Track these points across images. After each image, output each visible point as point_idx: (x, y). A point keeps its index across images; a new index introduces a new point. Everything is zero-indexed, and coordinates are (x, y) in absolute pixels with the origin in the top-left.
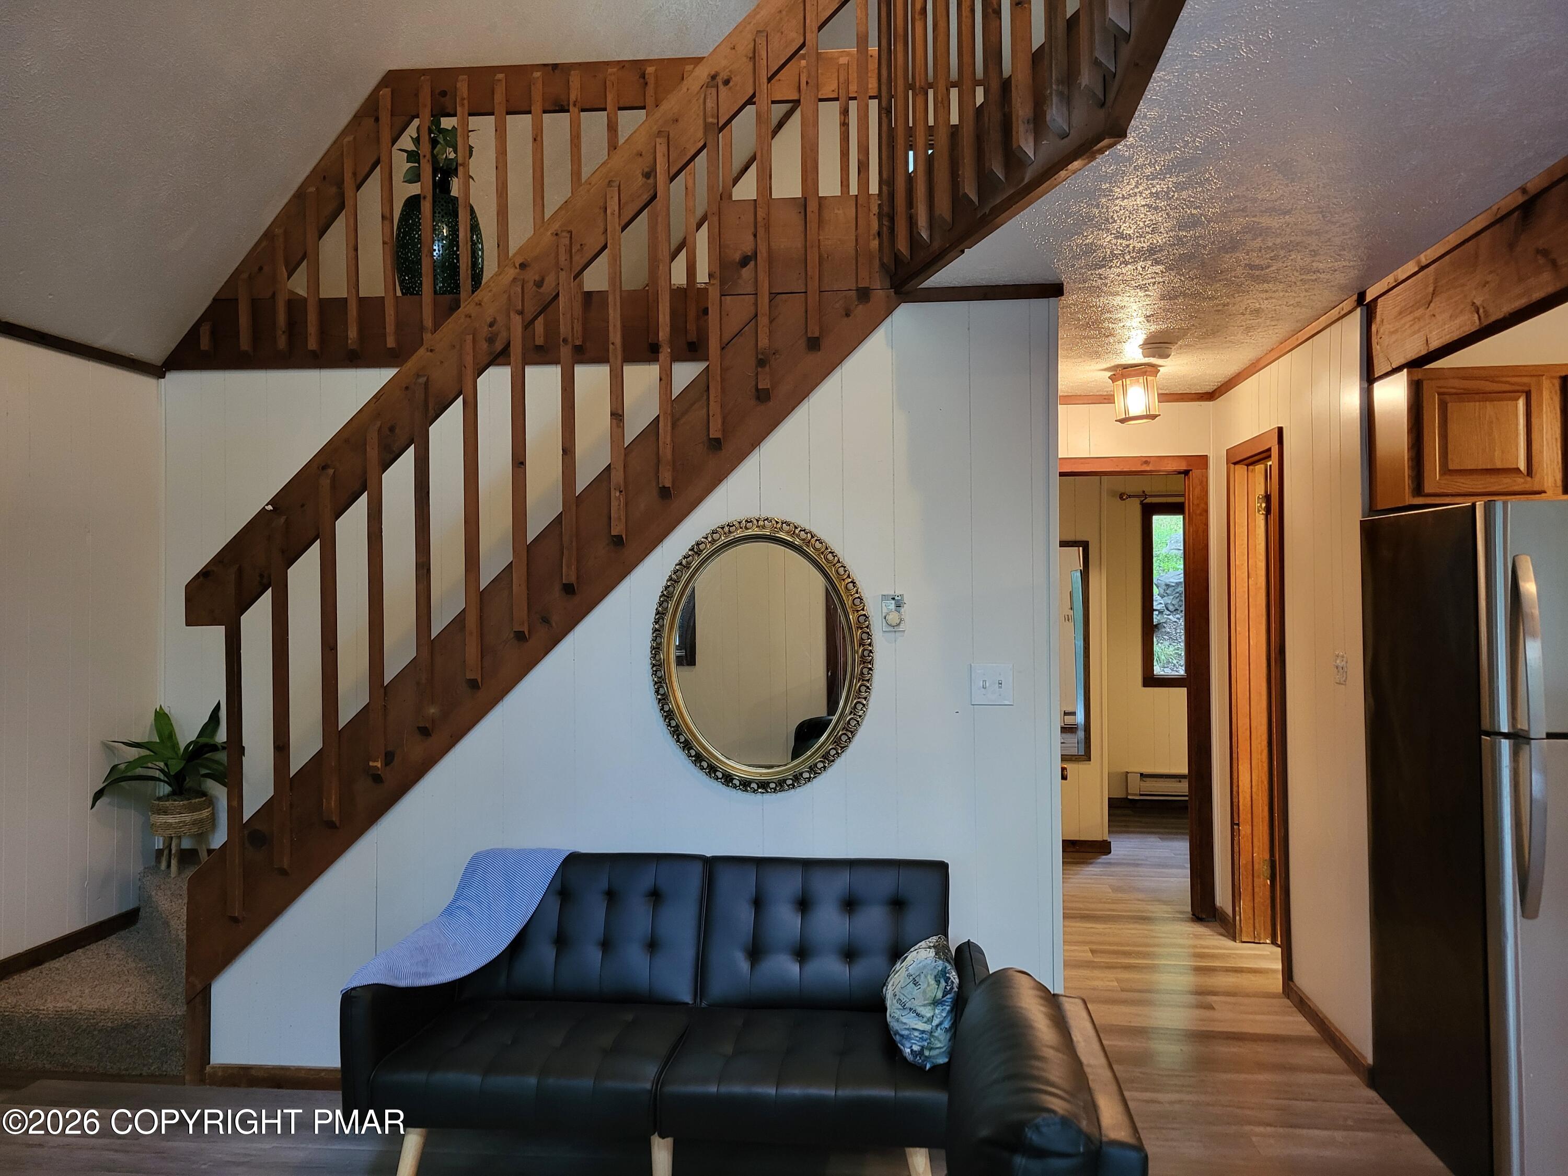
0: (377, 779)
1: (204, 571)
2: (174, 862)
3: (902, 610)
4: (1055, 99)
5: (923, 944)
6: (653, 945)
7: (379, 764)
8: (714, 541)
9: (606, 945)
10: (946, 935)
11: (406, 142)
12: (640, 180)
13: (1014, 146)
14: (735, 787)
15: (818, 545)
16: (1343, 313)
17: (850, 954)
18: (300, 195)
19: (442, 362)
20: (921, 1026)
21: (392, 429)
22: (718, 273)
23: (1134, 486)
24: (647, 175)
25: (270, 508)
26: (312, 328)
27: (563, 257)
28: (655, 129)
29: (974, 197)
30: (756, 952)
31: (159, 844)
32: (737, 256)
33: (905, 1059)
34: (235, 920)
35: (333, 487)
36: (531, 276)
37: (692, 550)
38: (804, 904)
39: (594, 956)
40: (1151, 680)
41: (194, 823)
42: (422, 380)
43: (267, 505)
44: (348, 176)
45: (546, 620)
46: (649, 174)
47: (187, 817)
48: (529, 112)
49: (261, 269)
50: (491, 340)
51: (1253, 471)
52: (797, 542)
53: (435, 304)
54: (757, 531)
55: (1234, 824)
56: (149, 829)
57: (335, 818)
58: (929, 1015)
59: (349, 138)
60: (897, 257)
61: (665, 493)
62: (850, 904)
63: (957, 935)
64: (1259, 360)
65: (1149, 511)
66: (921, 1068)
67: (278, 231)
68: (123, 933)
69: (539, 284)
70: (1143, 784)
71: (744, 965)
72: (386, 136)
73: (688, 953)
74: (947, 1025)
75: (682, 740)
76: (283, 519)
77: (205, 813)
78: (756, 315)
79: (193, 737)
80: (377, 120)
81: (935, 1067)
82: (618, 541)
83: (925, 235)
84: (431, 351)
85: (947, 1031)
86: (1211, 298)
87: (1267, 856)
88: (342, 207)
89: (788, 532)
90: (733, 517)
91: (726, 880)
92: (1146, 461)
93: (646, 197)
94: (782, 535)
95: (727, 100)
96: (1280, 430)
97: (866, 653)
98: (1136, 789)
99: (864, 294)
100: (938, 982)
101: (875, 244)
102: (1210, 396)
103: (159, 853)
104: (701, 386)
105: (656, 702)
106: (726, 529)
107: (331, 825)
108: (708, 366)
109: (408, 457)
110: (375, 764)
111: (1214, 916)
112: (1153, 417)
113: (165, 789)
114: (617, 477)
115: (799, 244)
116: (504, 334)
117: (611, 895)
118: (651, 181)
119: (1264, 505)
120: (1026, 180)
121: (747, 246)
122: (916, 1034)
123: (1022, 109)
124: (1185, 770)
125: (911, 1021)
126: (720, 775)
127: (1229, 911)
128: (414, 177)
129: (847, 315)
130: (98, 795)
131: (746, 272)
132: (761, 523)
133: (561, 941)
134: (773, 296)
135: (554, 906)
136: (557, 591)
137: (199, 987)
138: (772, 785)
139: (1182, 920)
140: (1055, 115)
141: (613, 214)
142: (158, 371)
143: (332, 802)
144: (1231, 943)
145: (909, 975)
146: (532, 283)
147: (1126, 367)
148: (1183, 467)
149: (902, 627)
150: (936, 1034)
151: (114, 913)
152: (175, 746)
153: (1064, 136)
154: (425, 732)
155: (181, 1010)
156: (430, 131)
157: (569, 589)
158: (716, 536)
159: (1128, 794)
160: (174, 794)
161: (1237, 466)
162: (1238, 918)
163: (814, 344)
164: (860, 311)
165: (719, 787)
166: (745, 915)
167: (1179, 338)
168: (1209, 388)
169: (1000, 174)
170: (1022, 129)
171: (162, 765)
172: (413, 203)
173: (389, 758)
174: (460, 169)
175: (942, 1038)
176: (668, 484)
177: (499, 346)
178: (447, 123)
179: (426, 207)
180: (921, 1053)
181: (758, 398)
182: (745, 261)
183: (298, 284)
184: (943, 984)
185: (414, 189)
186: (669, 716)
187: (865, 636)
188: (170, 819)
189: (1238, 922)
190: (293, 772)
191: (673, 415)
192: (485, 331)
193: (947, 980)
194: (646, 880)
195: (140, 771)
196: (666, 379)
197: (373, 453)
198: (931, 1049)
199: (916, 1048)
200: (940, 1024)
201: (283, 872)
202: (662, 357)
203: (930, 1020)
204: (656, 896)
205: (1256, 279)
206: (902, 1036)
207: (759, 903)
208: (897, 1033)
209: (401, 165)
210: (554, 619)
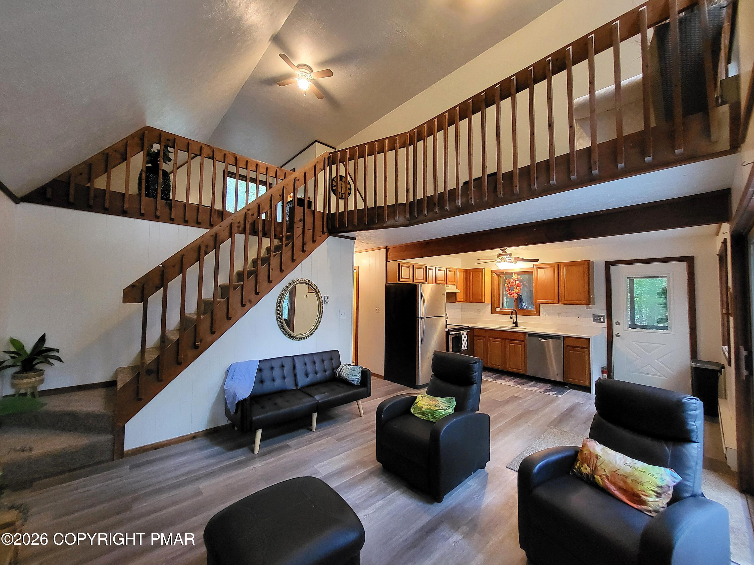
0: (197, 348)
1: (133, 284)
3: (328, 299)
6: (285, 378)
7: (199, 343)
9: (274, 380)
14: (297, 339)
17: (325, 371)
18: (103, 153)
19: (224, 230)
26: (107, 200)
30: (307, 375)
36: (250, 213)
38: (315, 363)
39: (271, 384)
42: (218, 234)
43: (160, 265)
45: (250, 301)
49: (81, 174)
50: (238, 227)
54: (303, 281)
57: (182, 361)
58: (359, 375)
61: (282, 271)
62: (323, 361)
69: (252, 215)
71: (305, 378)
72: (146, 146)
75: (283, 329)
78: (303, 233)
80: (142, 139)
82: (271, 282)
84: (221, 227)
91: (297, 360)
94: (309, 283)
96: (359, 266)
97: (322, 308)
99: (324, 233)
107: (180, 364)
110: (198, 343)
116: (242, 226)
117: (273, 368)
126: (291, 337)
129: (320, 237)
133: (263, 381)
134: (307, 229)
136: (253, 294)
138: (303, 338)
142: (17, 201)
143: (182, 356)
149: (328, 303)
154: (213, 333)
157: (257, 293)
163: (314, 242)
164: (323, 236)
166: (303, 368)
173: (201, 341)
176: (284, 269)
181: (303, 252)
187: (322, 305)
192: (237, 224)
194: (280, 363)
197: (202, 253)
204: (282, 367)
207: (306, 364)
210: (252, 300)
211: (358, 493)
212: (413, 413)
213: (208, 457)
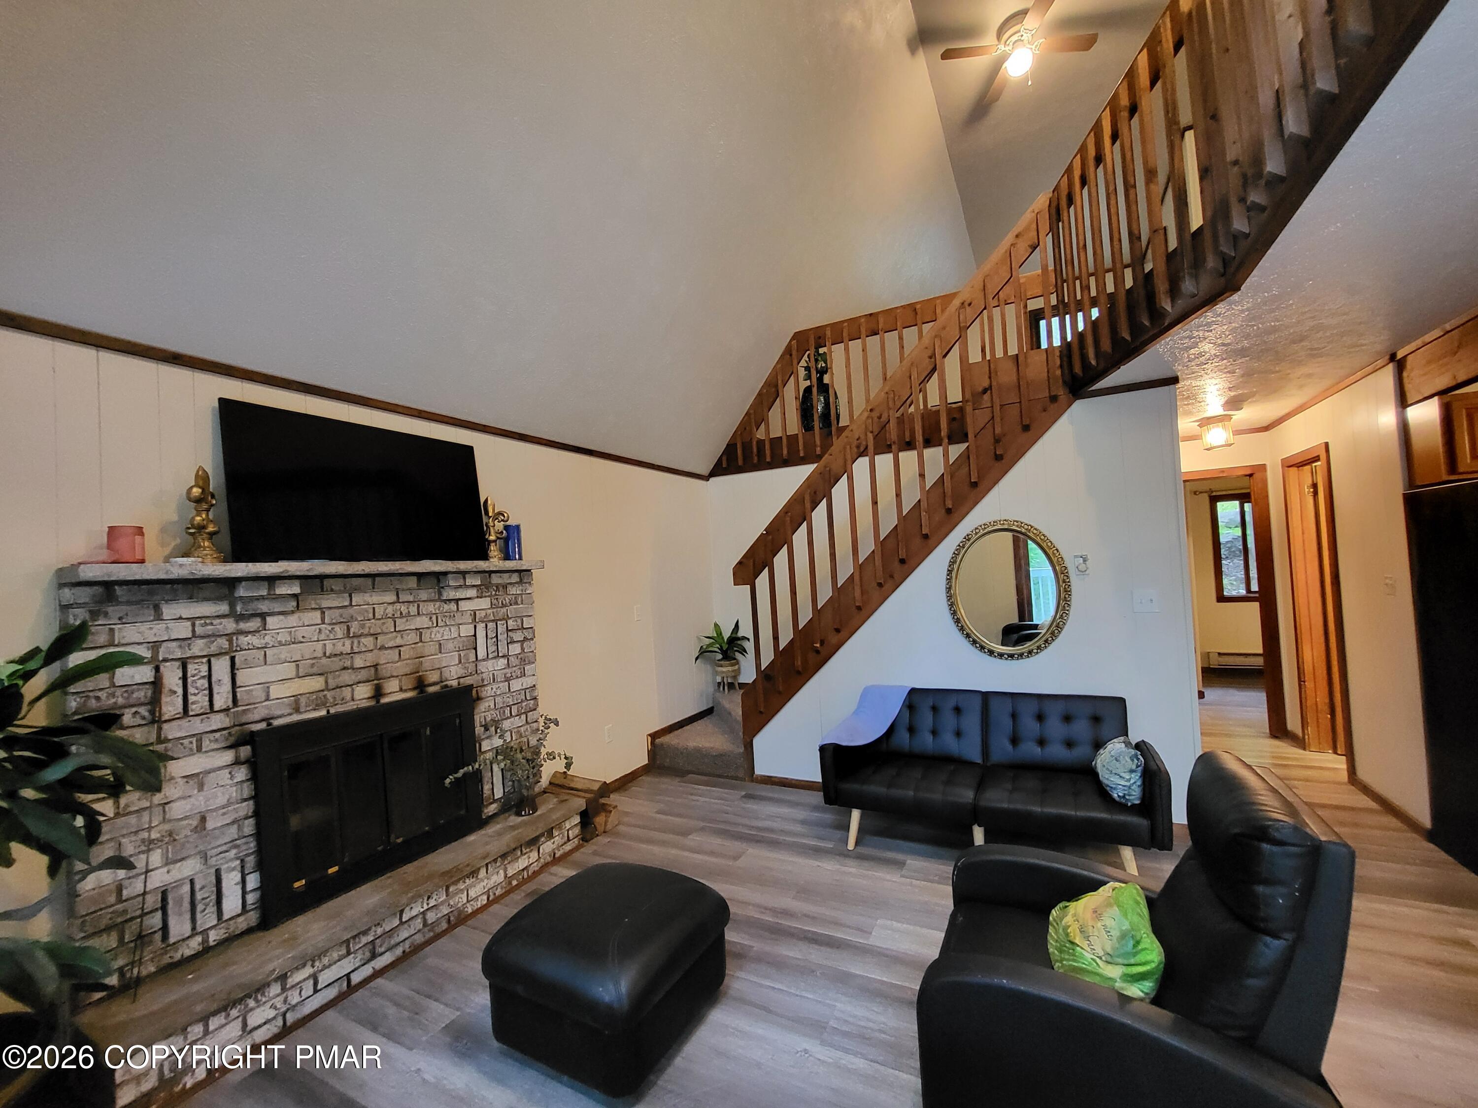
0: (817, 652)
2: (726, 688)
3: (1087, 562)
4: (1187, 277)
5: (1115, 740)
6: (958, 734)
7: (818, 645)
8: (976, 533)
9: (934, 733)
10: (1127, 736)
11: (803, 363)
12: (928, 360)
13: (1158, 306)
14: (995, 657)
15: (1035, 532)
16: (1377, 367)
17: (1069, 744)
18: (760, 394)
19: (836, 459)
20: (1123, 783)
21: (815, 493)
22: (971, 399)
23: (1205, 486)
24: (930, 357)
25: (765, 532)
26: (768, 452)
27: (891, 404)
28: (933, 334)
29: (1128, 338)
30: (1014, 741)
31: (719, 679)
32: (980, 389)
33: (1114, 800)
34: (761, 712)
35: (791, 521)
36: (875, 414)
37: (965, 538)
38: (1040, 718)
39: (929, 738)
40: (1221, 598)
41: (733, 671)
42: (828, 469)
44: (780, 382)
45: (892, 576)
46: (932, 356)
47: (730, 669)
48: (860, 338)
49: (745, 429)
50: (858, 447)
51: (1303, 470)
52: (1023, 530)
53: (821, 434)
54: (1000, 527)
55: (1301, 681)
56: (716, 673)
57: (800, 669)
58: (1128, 777)
59: (780, 366)
60: (1074, 376)
61: (949, 511)
62: (1067, 719)
63: (1135, 736)
64: (1305, 404)
65: (1214, 499)
66: (1126, 805)
67: (752, 411)
68: (709, 717)
69: (880, 417)
70: (1220, 659)
71: (1009, 747)
72: (795, 362)
73: (977, 740)
74: (1139, 783)
75: (965, 633)
76: (770, 537)
77: (736, 667)
78: (993, 417)
79: (729, 635)
80: (791, 355)
81: (1133, 805)
82: (926, 537)
83: (1093, 362)
84: (831, 455)
85: (1139, 786)
86: (1277, 372)
87: (1327, 701)
88: (778, 396)
89: (1017, 526)
90: (986, 520)
91: (994, 703)
92: (1222, 471)
93: (930, 367)
94: (1014, 528)
95: (970, 312)
96: (1327, 444)
97: (1067, 587)
98: (1215, 662)
99: (1054, 399)
100: (1133, 760)
101: (1058, 372)
102: (1266, 428)
103: (719, 684)
104: (966, 456)
105: (950, 615)
106: (983, 527)
107: (799, 673)
108: (968, 447)
109: (824, 503)
110: (816, 645)
111: (1287, 736)
112: (1231, 445)
113: (720, 656)
114: (924, 505)
115: (1014, 377)
116: (864, 443)
117: (934, 709)
118: (933, 360)
119: (1312, 490)
120: (1166, 324)
121: (986, 384)
122: (1120, 787)
123: (1161, 286)
124: (1261, 651)
125: (1115, 779)
126: (986, 651)
127: (1300, 734)
128: (808, 377)
129: (1045, 411)
130: (697, 659)
131: (986, 397)
132: (1002, 522)
133: (911, 730)
134: (1002, 406)
135: (907, 714)
136: (896, 563)
137: (749, 740)
138: (1016, 656)
139: (1263, 737)
140: (1188, 286)
141: (914, 379)
142: (706, 478)
143: (799, 663)
144: (1302, 751)
145: (1112, 756)
146: (876, 418)
147: (1208, 418)
148: (1249, 472)
149: (1087, 573)
150: (1133, 788)
151: (705, 708)
152: (723, 638)
153: (1194, 296)
154: (838, 631)
155: (742, 750)
156: (815, 355)
157: (902, 561)
158: (977, 531)
159: (1210, 664)
160: (723, 659)
161: (1291, 468)
162: (1306, 737)
163: (1026, 428)
164: (1053, 407)
165: (986, 657)
166: (1008, 722)
167: (1249, 398)
168: (1265, 425)
169: (1147, 323)
170: (1162, 296)
171: (718, 645)
172: (808, 390)
173: (822, 643)
174: (829, 370)
175: (1136, 790)
176: (950, 507)
177: (862, 449)
178: (821, 351)
179: (815, 390)
180: (1124, 797)
181: (996, 459)
182: (985, 391)
183: (760, 434)
184: (1136, 761)
185: (808, 383)
186: (957, 621)
187: (1065, 578)
188: (724, 669)
189: (1307, 740)
190: (781, 649)
191: (951, 474)
192: (855, 443)
193: (1138, 759)
194: (952, 702)
195: (711, 649)
196: (946, 455)
197: (808, 505)
198: (1129, 795)
199: (1120, 794)
200: (1135, 783)
201: (780, 693)
202: (943, 444)
203: (1129, 780)
204: (958, 710)
205: (1313, 356)
206: (1112, 787)
207: (1014, 716)
208: (1108, 786)
209: (802, 373)
210: (896, 576)
211: (860, 1012)
212: (1051, 918)
213: (803, 822)
